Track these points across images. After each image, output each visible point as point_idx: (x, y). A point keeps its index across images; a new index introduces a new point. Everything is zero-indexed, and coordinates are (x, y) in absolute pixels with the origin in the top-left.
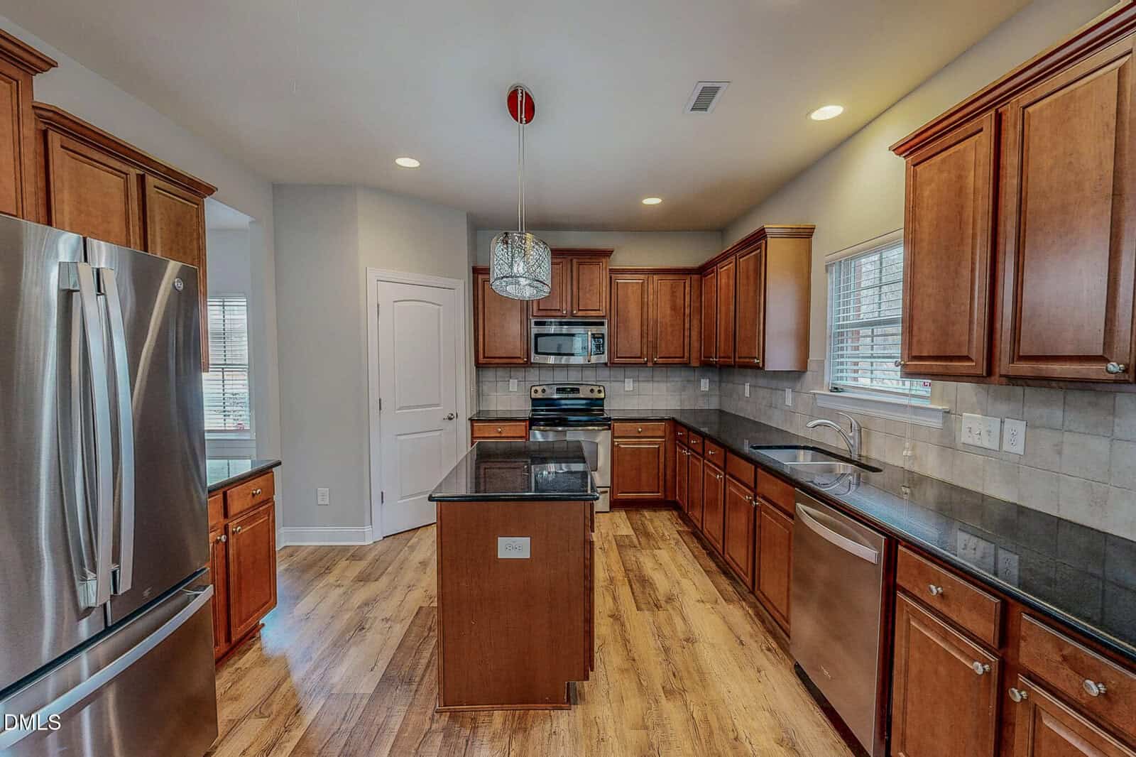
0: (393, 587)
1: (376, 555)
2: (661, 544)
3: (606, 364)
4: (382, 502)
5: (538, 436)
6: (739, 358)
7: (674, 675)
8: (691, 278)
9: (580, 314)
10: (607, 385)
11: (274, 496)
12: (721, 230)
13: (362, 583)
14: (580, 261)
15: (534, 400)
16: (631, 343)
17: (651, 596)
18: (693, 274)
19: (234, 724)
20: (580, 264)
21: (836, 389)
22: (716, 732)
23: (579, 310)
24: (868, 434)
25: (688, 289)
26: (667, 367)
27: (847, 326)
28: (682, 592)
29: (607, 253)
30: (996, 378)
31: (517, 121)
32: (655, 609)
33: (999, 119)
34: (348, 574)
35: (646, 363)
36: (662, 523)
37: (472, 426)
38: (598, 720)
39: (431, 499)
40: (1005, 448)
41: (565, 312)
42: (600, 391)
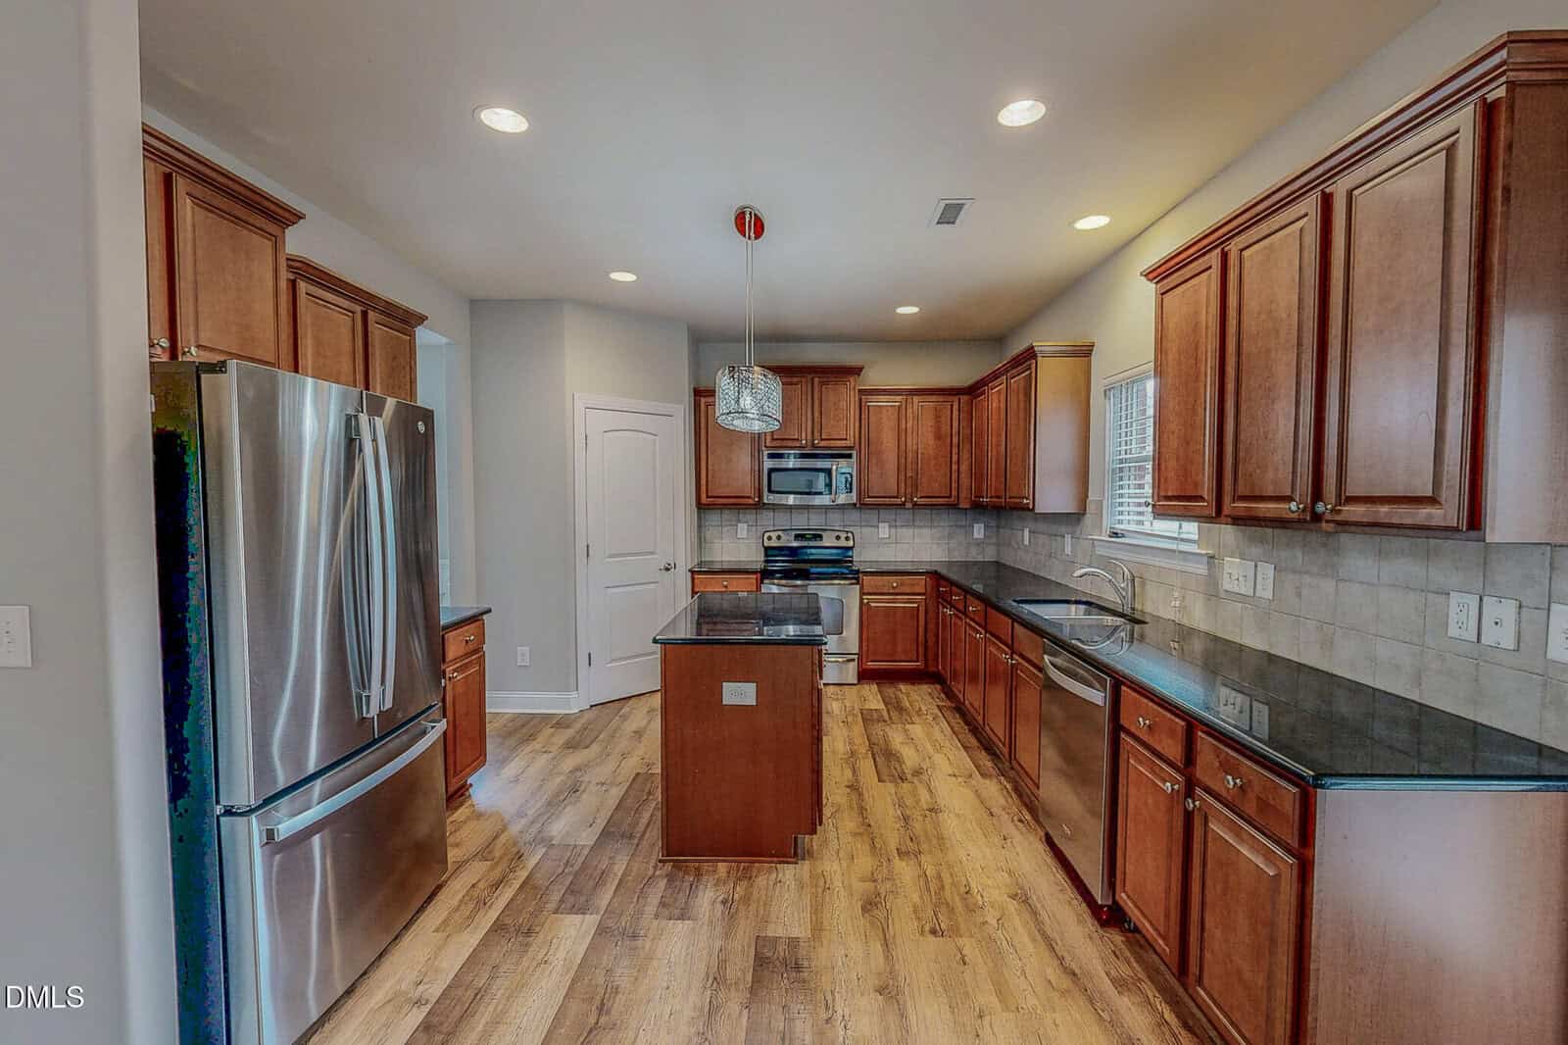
0: (605, 754)
1: (583, 724)
2: (915, 719)
3: (855, 505)
4: (590, 664)
5: (772, 588)
6: (1010, 498)
7: (911, 839)
8: (959, 399)
9: (823, 444)
10: (856, 530)
11: (484, 646)
12: (997, 340)
13: (571, 750)
14: (822, 380)
15: (767, 549)
16: (886, 479)
17: (896, 769)
18: (963, 394)
19: (460, 865)
20: (822, 384)
21: (1116, 534)
22: (947, 887)
23: (822, 440)
24: (1143, 584)
25: (955, 413)
26: (932, 509)
27: (1131, 460)
28: (933, 766)
29: (856, 371)
30: (1223, 518)
31: (745, 236)
32: (899, 781)
33: (1225, 256)
34: (555, 740)
35: (904, 504)
36: (921, 697)
37: (693, 579)
38: (825, 873)
39: (655, 641)
40: (1257, 595)
41: (804, 442)
42: (847, 539)
